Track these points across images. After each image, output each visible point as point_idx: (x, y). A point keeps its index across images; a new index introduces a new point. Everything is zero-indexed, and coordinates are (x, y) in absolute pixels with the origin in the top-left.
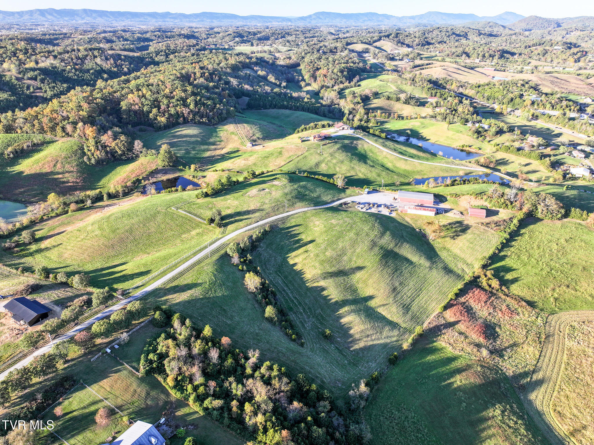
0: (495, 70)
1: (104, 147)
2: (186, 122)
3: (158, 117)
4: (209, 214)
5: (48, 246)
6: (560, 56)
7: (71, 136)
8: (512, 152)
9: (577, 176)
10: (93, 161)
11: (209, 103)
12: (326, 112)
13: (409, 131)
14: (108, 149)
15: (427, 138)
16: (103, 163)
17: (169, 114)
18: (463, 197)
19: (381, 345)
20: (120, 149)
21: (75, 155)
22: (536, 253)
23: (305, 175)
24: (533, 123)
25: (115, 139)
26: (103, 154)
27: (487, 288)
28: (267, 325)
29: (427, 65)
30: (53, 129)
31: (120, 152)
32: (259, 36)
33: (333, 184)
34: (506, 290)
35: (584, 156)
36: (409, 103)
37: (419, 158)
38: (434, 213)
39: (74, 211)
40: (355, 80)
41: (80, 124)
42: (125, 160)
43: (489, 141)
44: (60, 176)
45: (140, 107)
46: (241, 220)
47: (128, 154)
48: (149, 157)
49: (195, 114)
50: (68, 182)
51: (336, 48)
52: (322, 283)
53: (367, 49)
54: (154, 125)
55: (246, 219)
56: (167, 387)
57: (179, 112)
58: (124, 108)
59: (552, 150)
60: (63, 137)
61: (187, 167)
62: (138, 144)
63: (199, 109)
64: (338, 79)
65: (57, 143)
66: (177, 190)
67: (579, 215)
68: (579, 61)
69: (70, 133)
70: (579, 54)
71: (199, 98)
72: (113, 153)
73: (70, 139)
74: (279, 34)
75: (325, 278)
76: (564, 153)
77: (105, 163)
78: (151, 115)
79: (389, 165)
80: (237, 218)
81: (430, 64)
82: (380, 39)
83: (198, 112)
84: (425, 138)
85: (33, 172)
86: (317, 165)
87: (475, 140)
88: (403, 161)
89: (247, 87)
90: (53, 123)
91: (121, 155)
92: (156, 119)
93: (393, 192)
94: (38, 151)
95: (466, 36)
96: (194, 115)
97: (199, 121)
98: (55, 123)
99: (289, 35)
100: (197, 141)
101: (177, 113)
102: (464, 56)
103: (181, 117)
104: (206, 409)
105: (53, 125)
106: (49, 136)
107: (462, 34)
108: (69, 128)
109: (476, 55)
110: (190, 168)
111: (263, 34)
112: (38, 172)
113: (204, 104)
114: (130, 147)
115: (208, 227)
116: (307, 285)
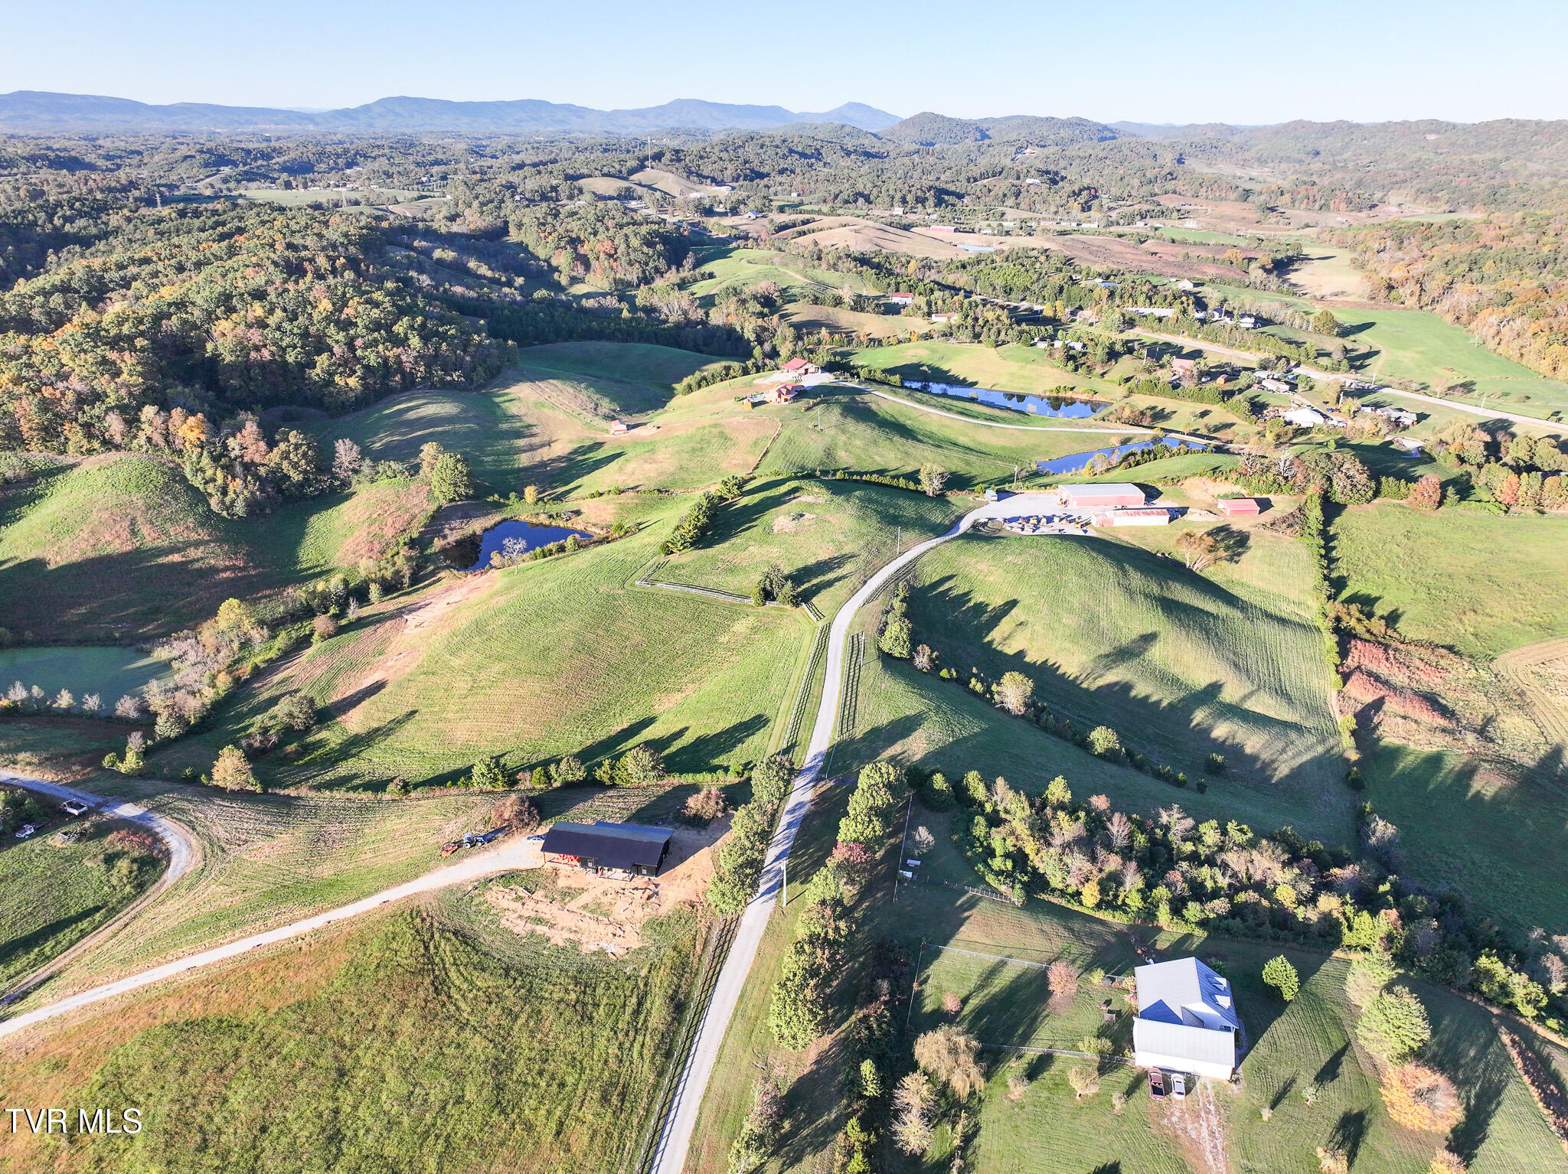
0: (956, 230)
1: (249, 467)
2: (409, 385)
3: (337, 378)
4: (753, 581)
5: (375, 725)
6: (1050, 199)
7: (118, 447)
8: (1163, 393)
9: (1304, 426)
10: (240, 509)
11: (452, 332)
12: (700, 342)
13: (925, 368)
14: (262, 471)
15: (970, 380)
16: (262, 510)
17: (364, 366)
18: (1187, 482)
19: (1311, 761)
20: (295, 466)
21: (176, 499)
22: (1380, 564)
23: (839, 475)
24: (1130, 334)
25: (272, 444)
26: (254, 487)
27: (1367, 636)
28: (1112, 768)
29: (804, 223)
30: (50, 432)
31: (296, 477)
32: (280, 160)
33: (917, 491)
34: (1395, 635)
35: (1287, 387)
36: (862, 310)
37: (1004, 420)
38: (1167, 517)
39: (330, 636)
40: (688, 262)
41: (149, 411)
42: (314, 498)
43: (1103, 375)
44: (176, 558)
45: (273, 354)
46: (829, 584)
47: (319, 481)
48: (383, 482)
49: (430, 361)
50: (215, 570)
51: (554, 189)
52: (1111, 677)
53: (628, 189)
54: (327, 400)
55: (838, 579)
56: (1087, 912)
57: (392, 360)
58: (228, 358)
59: (1226, 381)
60: (90, 452)
61: (512, 495)
62: (345, 451)
63: (436, 350)
64: (647, 264)
65: (76, 471)
66: (562, 549)
67: (1395, 489)
68: (1089, 209)
69: (118, 439)
70: (1085, 193)
71: (419, 319)
72: (276, 480)
73: (114, 456)
74: (338, 156)
75: (1108, 668)
76: (1249, 386)
77: (268, 511)
78: (316, 373)
79: (962, 440)
80: (815, 581)
81: (808, 222)
82: (641, 167)
83: (436, 356)
84: (964, 380)
85: (76, 557)
86: (829, 453)
87: (1073, 375)
88: (984, 429)
89: (458, 289)
90: (49, 415)
91: (301, 485)
92: (330, 382)
93: (1042, 490)
94: (33, 499)
95: (818, 155)
96: (428, 366)
97: (442, 380)
98: (56, 415)
99: (366, 157)
100: (472, 430)
101: (386, 360)
102: (861, 200)
103: (396, 372)
104: (1203, 923)
105: (50, 421)
106: (39, 456)
107: (808, 152)
108: (114, 425)
109: (887, 200)
110: (521, 496)
111: (292, 155)
112: (91, 554)
113: (443, 337)
114: (324, 461)
115: (761, 609)
116: (1084, 686)
